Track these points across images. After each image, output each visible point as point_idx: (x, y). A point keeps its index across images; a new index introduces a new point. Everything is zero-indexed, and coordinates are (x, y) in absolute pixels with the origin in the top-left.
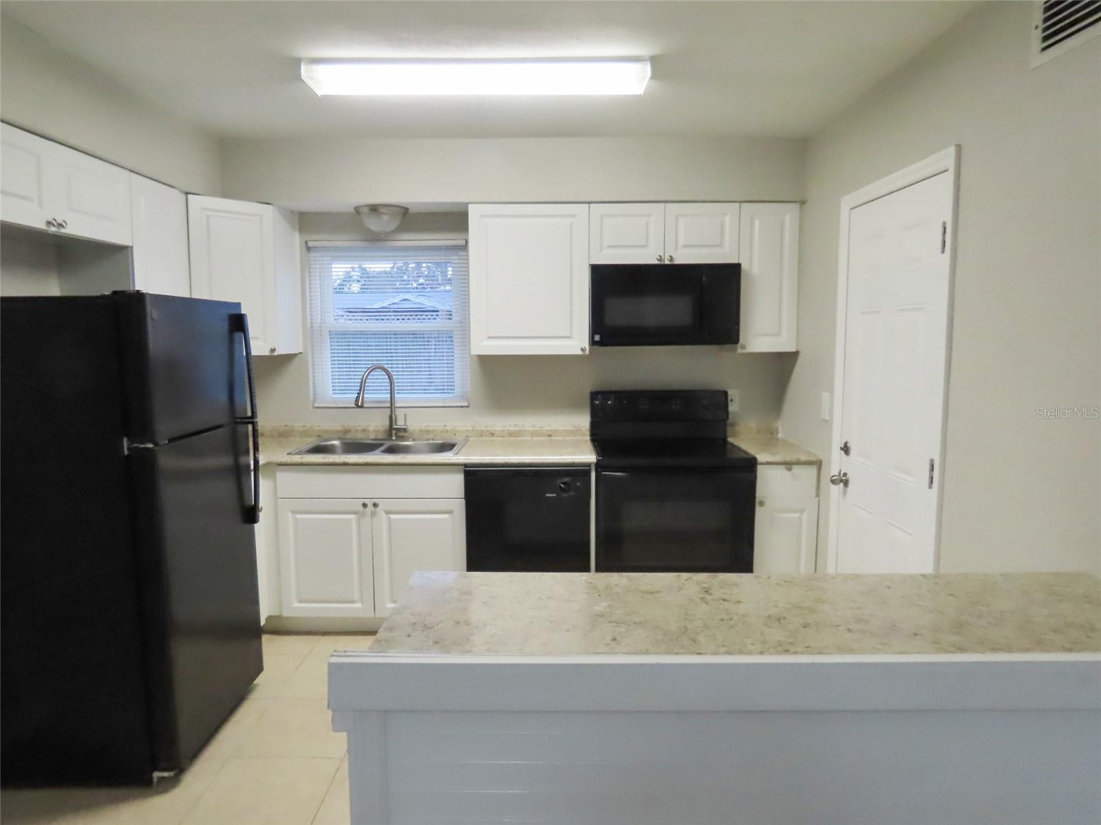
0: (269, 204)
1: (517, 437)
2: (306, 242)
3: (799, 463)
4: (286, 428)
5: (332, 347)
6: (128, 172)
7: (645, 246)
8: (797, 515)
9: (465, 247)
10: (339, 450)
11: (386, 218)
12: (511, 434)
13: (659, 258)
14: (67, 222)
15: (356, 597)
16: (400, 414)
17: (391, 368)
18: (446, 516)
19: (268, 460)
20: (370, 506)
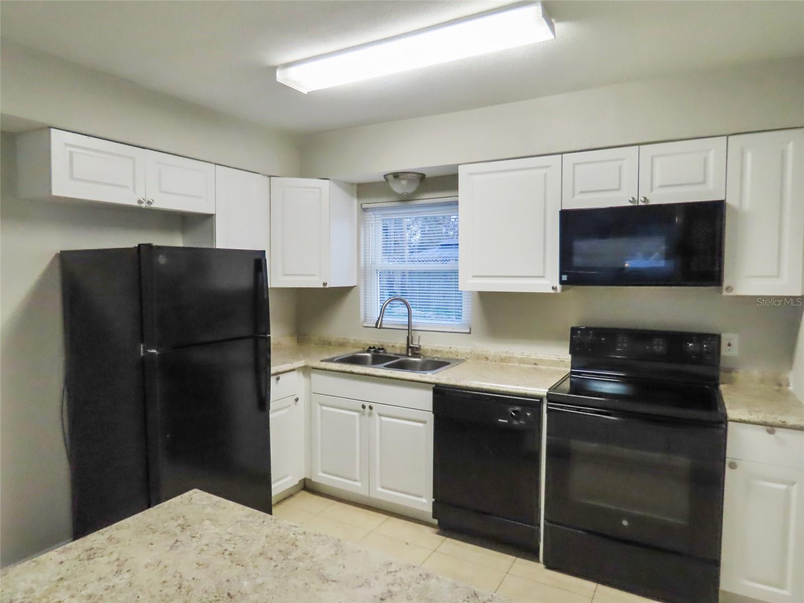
0: (328, 179)
1: (507, 362)
2: (361, 204)
3: (784, 426)
4: (344, 340)
5: (381, 285)
6: (214, 165)
7: (619, 189)
8: (784, 487)
9: (456, 203)
10: (370, 360)
11: (404, 182)
12: (502, 360)
13: (631, 199)
14: (154, 201)
15: (358, 478)
16: (416, 335)
17: (411, 302)
18: (421, 425)
19: (306, 364)
20: (367, 408)
